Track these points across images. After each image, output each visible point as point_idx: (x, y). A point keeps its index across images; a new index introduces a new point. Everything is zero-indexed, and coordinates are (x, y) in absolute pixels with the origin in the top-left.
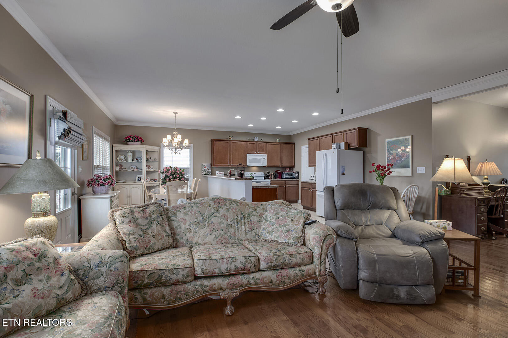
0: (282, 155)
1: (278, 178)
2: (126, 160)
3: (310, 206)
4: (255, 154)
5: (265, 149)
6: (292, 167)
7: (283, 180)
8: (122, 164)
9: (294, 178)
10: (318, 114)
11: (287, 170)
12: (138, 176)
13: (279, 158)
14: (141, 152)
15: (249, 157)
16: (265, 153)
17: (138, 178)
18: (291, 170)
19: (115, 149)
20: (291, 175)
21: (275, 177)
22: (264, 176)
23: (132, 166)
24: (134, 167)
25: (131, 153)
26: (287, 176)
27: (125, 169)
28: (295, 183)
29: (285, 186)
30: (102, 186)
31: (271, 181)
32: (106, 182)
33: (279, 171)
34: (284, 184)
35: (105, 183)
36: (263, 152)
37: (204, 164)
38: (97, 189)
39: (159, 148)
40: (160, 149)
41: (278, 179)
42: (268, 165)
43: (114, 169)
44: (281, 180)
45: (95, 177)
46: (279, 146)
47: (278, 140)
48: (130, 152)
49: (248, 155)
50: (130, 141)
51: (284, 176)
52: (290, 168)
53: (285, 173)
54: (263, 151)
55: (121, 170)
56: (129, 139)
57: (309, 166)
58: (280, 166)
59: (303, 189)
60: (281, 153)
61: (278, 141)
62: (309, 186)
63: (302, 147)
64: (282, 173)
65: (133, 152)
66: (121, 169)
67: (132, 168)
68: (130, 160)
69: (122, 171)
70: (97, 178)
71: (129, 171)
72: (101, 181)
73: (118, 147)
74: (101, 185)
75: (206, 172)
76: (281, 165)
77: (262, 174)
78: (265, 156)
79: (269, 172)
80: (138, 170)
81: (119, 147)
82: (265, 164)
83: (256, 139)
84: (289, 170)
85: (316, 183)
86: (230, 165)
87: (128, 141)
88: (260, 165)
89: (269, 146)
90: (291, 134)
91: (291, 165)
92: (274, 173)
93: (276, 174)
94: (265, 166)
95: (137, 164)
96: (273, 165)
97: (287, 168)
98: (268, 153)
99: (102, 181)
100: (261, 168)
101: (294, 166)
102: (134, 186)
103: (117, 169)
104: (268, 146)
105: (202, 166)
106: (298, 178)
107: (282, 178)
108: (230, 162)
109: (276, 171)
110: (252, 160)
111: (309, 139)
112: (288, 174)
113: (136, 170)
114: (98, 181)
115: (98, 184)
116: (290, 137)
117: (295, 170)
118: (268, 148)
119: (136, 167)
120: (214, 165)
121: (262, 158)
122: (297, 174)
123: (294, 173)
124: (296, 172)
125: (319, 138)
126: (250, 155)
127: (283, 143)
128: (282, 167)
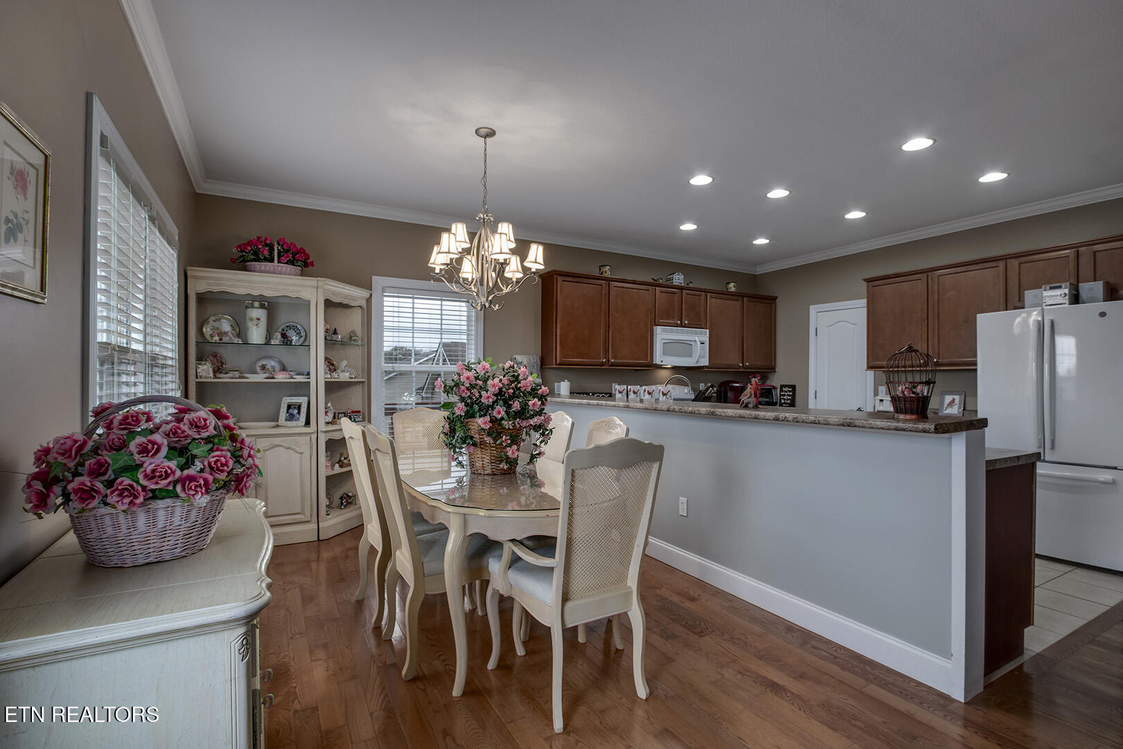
0: (745, 332)
2: (239, 336)
4: (676, 325)
5: (702, 314)
6: (767, 370)
8: (223, 351)
9: (777, 405)
10: (1005, 175)
12: (287, 400)
13: (737, 342)
14: (308, 304)
15: (662, 335)
16: (704, 325)
17: (289, 407)
19: (196, 287)
21: (723, 401)
23: (264, 362)
24: (271, 363)
25: (262, 306)
27: (237, 374)
30: (161, 504)
32: (198, 465)
33: (734, 382)
35: (192, 478)
36: (698, 320)
37: (519, 358)
38: (116, 526)
39: (365, 294)
40: (369, 300)
42: (712, 365)
43: (192, 372)
45: (100, 431)
46: (739, 303)
47: (732, 287)
48: (257, 304)
49: (658, 329)
50: (258, 260)
54: (699, 317)
55: (218, 375)
56: (256, 253)
57: (870, 367)
58: (738, 367)
60: (742, 326)
61: (733, 289)
63: (813, 309)
65: (270, 305)
66: (218, 370)
67: (263, 367)
68: (256, 335)
69: (225, 378)
70: (117, 433)
71: (253, 378)
72: (149, 464)
73: (207, 278)
74: (155, 495)
76: (742, 363)
78: (705, 335)
80: (292, 378)
81: (212, 278)
82: (706, 362)
83: (678, 280)
86: (608, 361)
87: (254, 260)
88: (692, 362)
89: (713, 303)
90: (760, 270)
91: (767, 364)
93: (725, 392)
94: (706, 367)
95: (284, 354)
96: (724, 362)
98: (711, 326)
99: (161, 461)
101: (773, 369)
102: (277, 441)
103: (206, 370)
104: (711, 303)
106: (792, 405)
108: (606, 351)
110: (670, 347)
111: (868, 281)
113: (281, 377)
114: (122, 459)
115: (130, 492)
116: (754, 279)
117: (777, 380)
118: (711, 308)
119: (277, 367)
120: (558, 362)
121: (698, 341)
122: (789, 391)
123: (775, 388)
124: (782, 386)
125: (928, 276)
126: (664, 331)
127: (749, 296)
128: (746, 370)
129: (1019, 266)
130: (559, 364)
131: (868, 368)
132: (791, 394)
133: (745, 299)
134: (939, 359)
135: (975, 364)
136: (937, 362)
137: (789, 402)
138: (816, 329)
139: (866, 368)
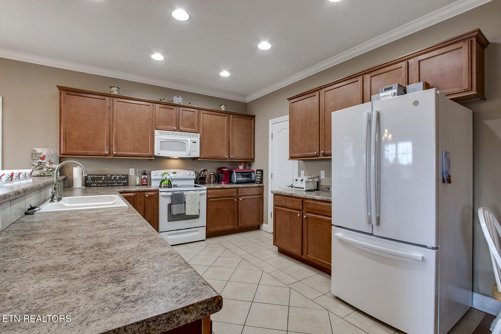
0: (231, 136)
1: (223, 182)
3: (300, 254)
4: (175, 130)
6: (249, 162)
7: (234, 186)
9: (253, 182)
11: (241, 167)
13: (225, 143)
15: (160, 136)
16: (196, 130)
18: (248, 168)
20: (247, 176)
21: (218, 180)
22: (194, 177)
26: (241, 179)
28: (256, 191)
29: (238, 200)
31: (208, 189)
33: (224, 168)
34: (235, 194)
36: (192, 128)
37: (39, 150)
41: (223, 185)
42: (202, 157)
44: (228, 186)
46: (226, 118)
47: (223, 108)
49: (156, 132)
51: (235, 177)
52: (245, 163)
53: (236, 173)
54: (192, 125)
57: (292, 158)
58: (227, 159)
59: (279, 210)
60: (229, 132)
61: (223, 109)
62: (298, 205)
63: (271, 122)
64: (231, 172)
75: (45, 169)
76: (229, 157)
77: (191, 174)
78: (197, 138)
79: (204, 171)
82: (197, 154)
83: (177, 100)
84: (244, 167)
85: (330, 202)
86: (110, 153)
88: (184, 155)
89: (206, 118)
90: (248, 100)
91: (248, 157)
92: (215, 171)
93: (219, 174)
94: (197, 158)
96: (214, 155)
97: (240, 163)
98: (203, 132)
100: (189, 162)
101: (253, 160)
104: (203, 117)
105: (34, 154)
106: (261, 182)
107: (230, 182)
108: (110, 146)
109: (219, 169)
110: (167, 145)
111: (290, 99)
112: (242, 173)
116: (245, 105)
117: (255, 167)
118: (203, 120)
120: (62, 153)
121: (189, 140)
122: (260, 174)
123: (253, 172)
124: (257, 170)
125: (319, 92)
126: (161, 133)
127: (234, 114)
128: (231, 160)
129: (371, 79)
130: (63, 154)
131: (290, 158)
132: (260, 175)
133: (231, 115)
134: (325, 151)
135: (330, 155)
136: (323, 153)
137: (259, 180)
138: (272, 134)
139: (288, 158)
